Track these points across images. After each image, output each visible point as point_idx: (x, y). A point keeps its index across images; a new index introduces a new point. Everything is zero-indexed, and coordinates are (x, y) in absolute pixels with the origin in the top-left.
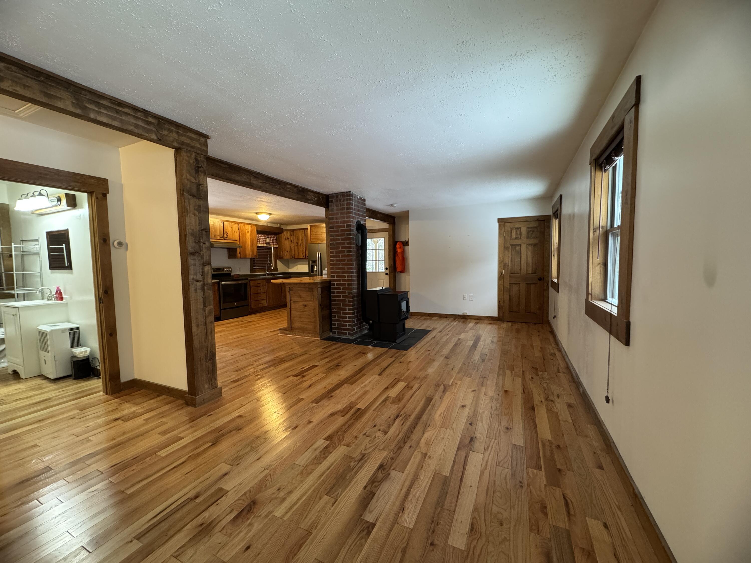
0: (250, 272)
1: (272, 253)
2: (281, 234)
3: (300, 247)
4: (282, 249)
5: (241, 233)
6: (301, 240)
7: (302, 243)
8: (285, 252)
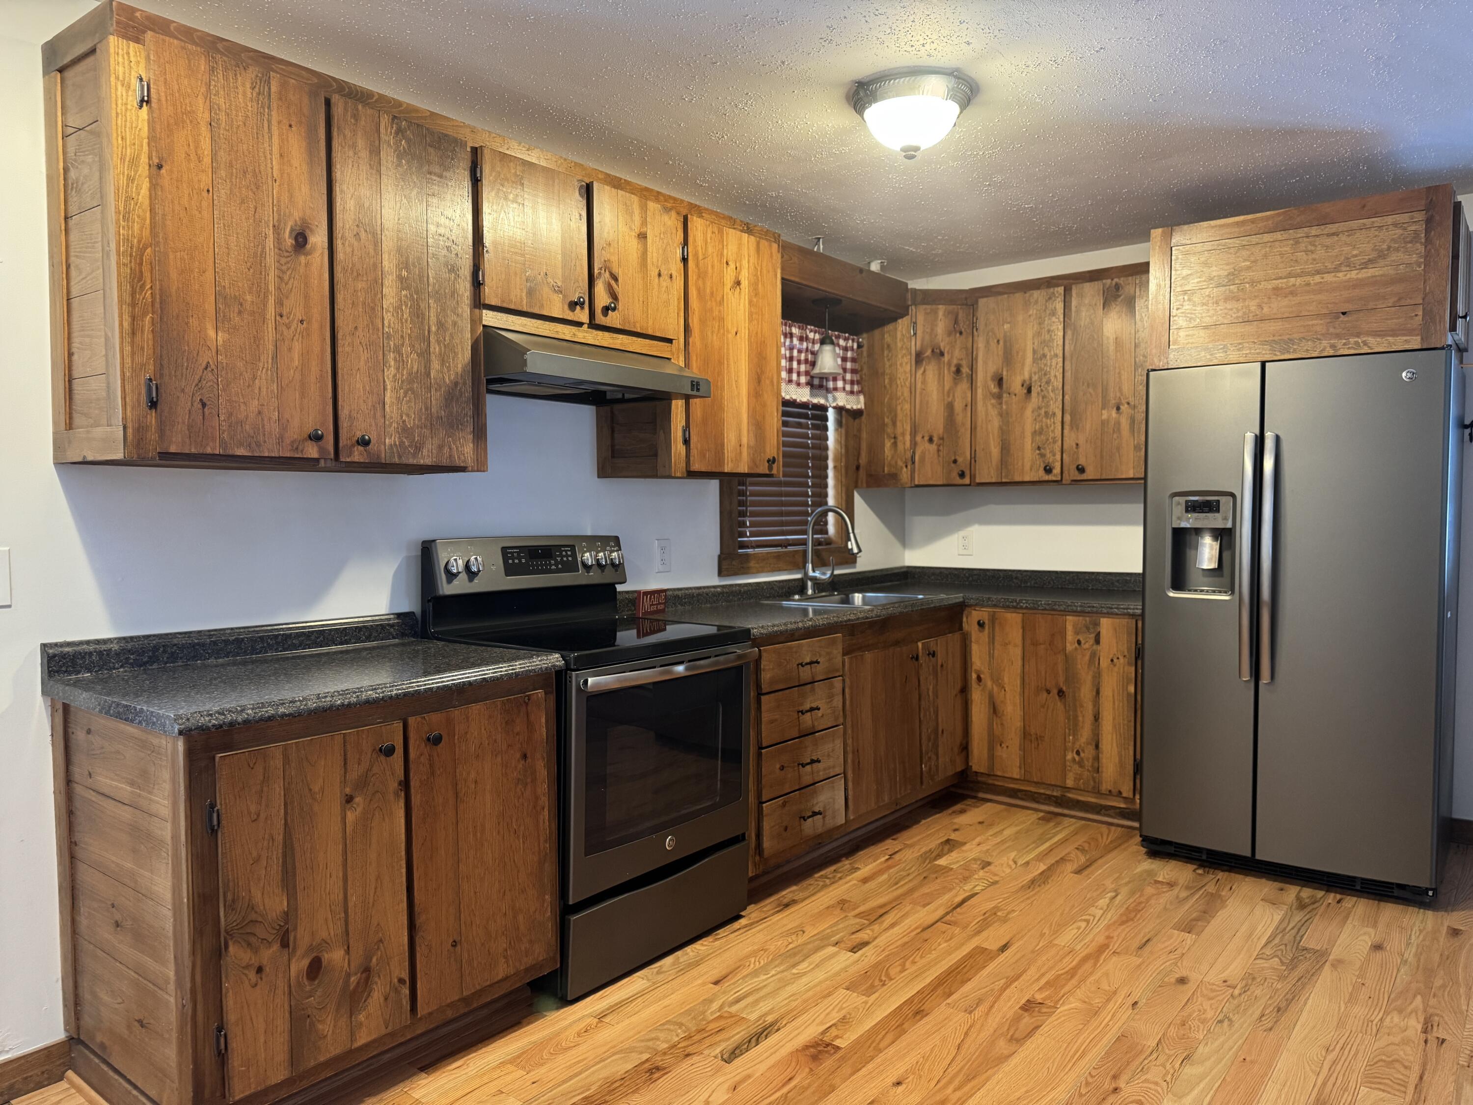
0: (721, 573)
1: (826, 448)
2: (890, 327)
3: (1023, 409)
4: (894, 423)
5: (698, 290)
6: (1035, 360)
7: (1035, 378)
8: (914, 444)
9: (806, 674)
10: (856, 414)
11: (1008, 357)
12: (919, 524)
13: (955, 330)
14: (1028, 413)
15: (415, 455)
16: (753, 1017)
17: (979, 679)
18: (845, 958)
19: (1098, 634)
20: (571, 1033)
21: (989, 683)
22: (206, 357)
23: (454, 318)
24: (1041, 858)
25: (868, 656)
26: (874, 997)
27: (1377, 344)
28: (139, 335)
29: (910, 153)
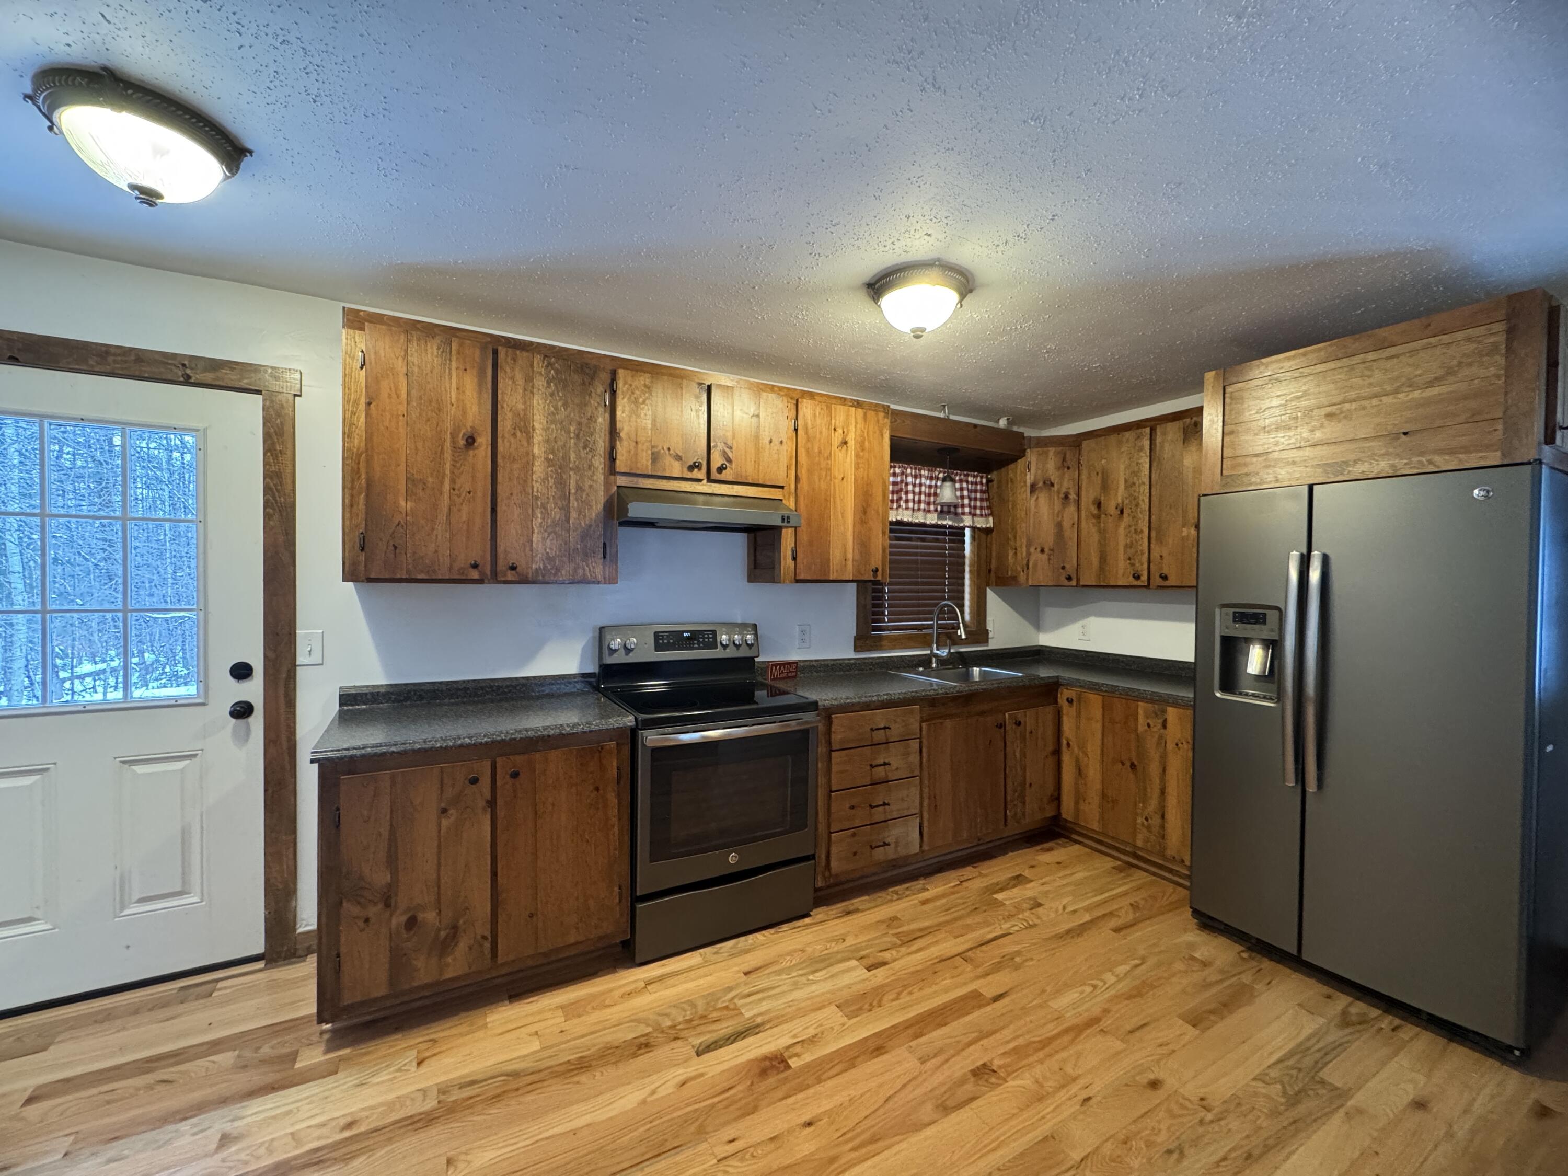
0: (857, 649)
1: (964, 556)
2: (1012, 466)
3: (1117, 526)
4: (1015, 537)
5: (808, 450)
6: (1126, 488)
7: (1127, 502)
8: (1029, 554)
9: (879, 736)
10: (988, 531)
11: (1106, 485)
12: (1050, 613)
13: (1064, 465)
14: (1121, 531)
15: (555, 575)
16: (748, 1014)
17: (1068, 745)
18: (862, 973)
19: (1165, 721)
20: (617, 993)
21: (1076, 749)
22: (398, 518)
23: (590, 483)
24: (1088, 909)
25: (948, 723)
26: (855, 1020)
27: (1444, 462)
28: (355, 507)
29: (918, 333)
